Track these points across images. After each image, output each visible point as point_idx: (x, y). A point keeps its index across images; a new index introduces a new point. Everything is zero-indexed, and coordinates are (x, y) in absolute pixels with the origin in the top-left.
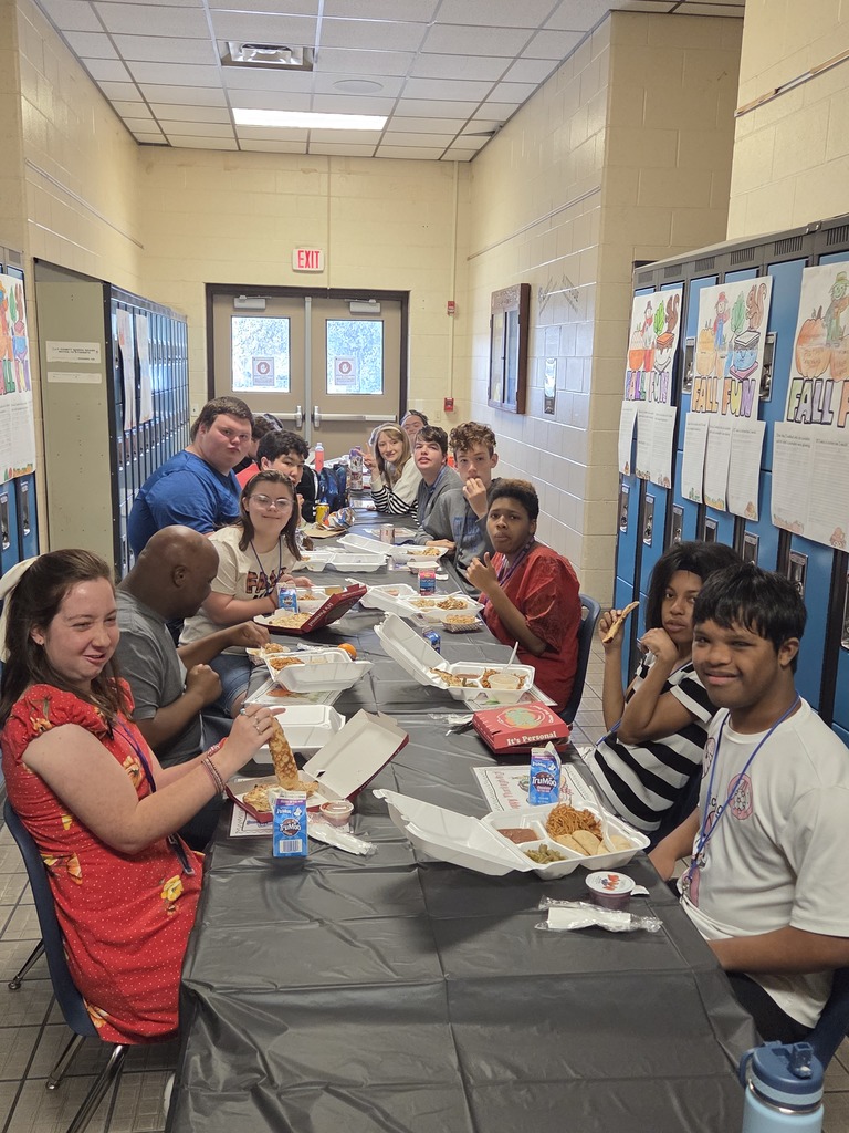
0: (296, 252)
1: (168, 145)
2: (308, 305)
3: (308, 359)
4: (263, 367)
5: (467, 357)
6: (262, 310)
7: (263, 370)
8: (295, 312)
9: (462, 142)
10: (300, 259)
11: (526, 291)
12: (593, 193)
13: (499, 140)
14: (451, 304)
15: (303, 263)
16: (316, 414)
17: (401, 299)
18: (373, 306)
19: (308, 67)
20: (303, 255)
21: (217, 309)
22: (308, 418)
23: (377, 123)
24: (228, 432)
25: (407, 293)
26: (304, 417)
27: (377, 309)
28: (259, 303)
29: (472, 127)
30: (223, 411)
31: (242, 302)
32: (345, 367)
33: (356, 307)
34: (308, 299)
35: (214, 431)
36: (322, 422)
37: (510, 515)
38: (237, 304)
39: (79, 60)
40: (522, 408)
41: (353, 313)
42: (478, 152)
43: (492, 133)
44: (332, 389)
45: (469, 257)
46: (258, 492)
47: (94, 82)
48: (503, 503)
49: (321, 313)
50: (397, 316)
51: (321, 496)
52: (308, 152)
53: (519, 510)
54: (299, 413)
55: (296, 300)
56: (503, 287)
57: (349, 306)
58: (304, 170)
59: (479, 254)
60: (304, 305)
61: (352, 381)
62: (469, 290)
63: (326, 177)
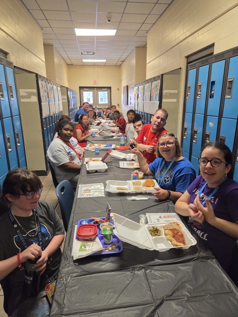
0: (93, 81)
1: (72, 65)
3: (96, 98)
4: (89, 100)
5: (121, 97)
8: (93, 91)
9: (118, 63)
11: (127, 86)
12: (134, 73)
13: (124, 63)
14: (118, 89)
15: (94, 83)
16: (97, 107)
17: (110, 88)
18: (106, 89)
19: (94, 54)
21: (81, 91)
22: (96, 108)
23: (105, 61)
27: (106, 90)
28: (88, 89)
29: (119, 61)
32: (102, 99)
33: (103, 89)
34: (95, 89)
37: (117, 114)
38: (84, 90)
39: (60, 54)
40: (127, 104)
42: (121, 64)
43: (123, 61)
44: (100, 103)
45: (120, 81)
46: (90, 112)
47: (62, 57)
48: (116, 113)
49: (97, 91)
50: (110, 91)
51: (97, 116)
52: (94, 65)
53: (118, 114)
54: (95, 107)
55: (93, 89)
56: (124, 86)
57: (102, 89)
58: (94, 68)
59: (122, 81)
60: (94, 89)
61: (103, 101)
62: (121, 86)
63: (97, 69)
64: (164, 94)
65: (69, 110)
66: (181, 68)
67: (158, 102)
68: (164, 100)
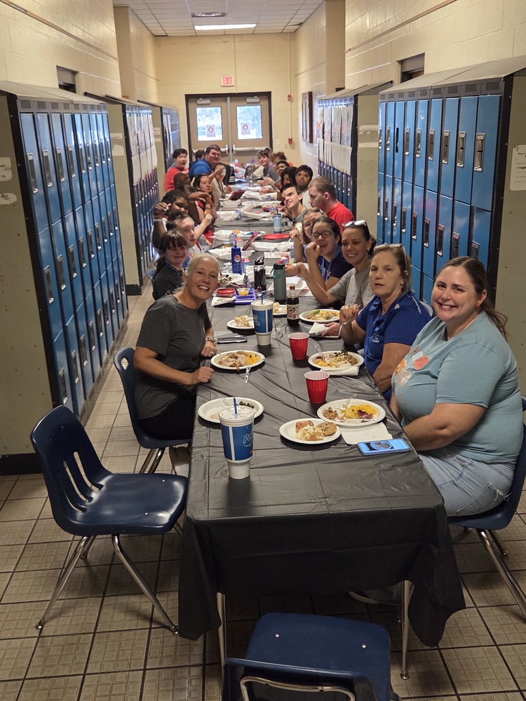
0: (222, 78)
1: (166, 36)
2: (229, 101)
3: (229, 125)
6: (209, 104)
7: (211, 130)
8: (223, 104)
9: (287, 28)
10: (224, 81)
11: (311, 94)
12: (324, 62)
13: (303, 27)
14: (289, 96)
15: (225, 82)
16: (234, 149)
17: (267, 95)
18: (256, 99)
19: (223, 15)
20: (225, 79)
21: (190, 105)
22: (231, 150)
23: (254, 26)
24: (214, 154)
25: (270, 92)
26: (229, 150)
27: (258, 100)
28: (208, 101)
29: (291, 24)
30: (213, 148)
31: (201, 101)
32: (245, 127)
33: (249, 100)
34: (228, 98)
35: (210, 154)
36: (237, 152)
38: (199, 102)
40: (311, 141)
41: (248, 103)
42: (296, 32)
43: (300, 24)
44: (241, 137)
45: (295, 75)
49: (234, 104)
50: (267, 102)
52: (225, 35)
54: (227, 149)
55: (224, 98)
56: (304, 92)
57: (246, 100)
58: (224, 42)
59: (298, 75)
60: (226, 100)
61: (249, 133)
62: (297, 90)
63: (233, 44)
64: (360, 133)
65: (165, 161)
66: (392, 82)
67: (350, 149)
68: (360, 145)
